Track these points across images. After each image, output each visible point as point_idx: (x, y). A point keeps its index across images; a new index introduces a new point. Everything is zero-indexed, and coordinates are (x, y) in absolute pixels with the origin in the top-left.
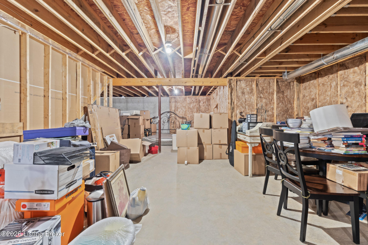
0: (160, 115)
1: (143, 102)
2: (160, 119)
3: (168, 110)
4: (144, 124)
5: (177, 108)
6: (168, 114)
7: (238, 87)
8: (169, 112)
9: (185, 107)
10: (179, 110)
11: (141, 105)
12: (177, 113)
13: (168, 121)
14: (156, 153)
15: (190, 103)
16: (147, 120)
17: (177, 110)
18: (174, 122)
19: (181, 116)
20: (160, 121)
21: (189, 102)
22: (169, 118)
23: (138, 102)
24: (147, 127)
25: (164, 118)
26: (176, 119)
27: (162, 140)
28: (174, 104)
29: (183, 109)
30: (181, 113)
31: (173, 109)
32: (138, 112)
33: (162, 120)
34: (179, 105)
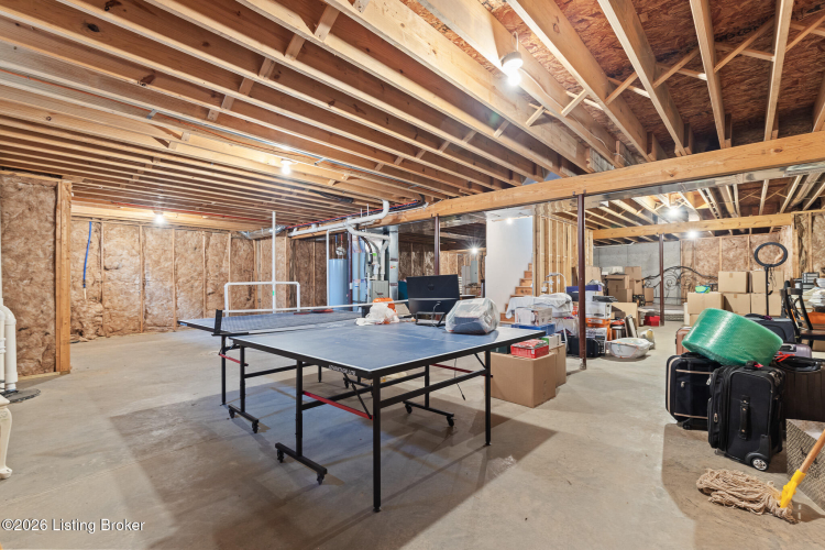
0: (662, 272)
1: (628, 253)
2: (663, 278)
3: (677, 264)
4: (632, 287)
5: (696, 260)
6: (678, 272)
7: (815, 225)
8: (678, 268)
9: (716, 258)
10: (701, 263)
11: (624, 257)
12: (697, 268)
13: (678, 284)
14: (657, 324)
15: (729, 250)
16: (638, 281)
17: (697, 264)
18: (690, 286)
19: (707, 274)
20: (661, 283)
21: (724, 248)
22: (679, 278)
23: (619, 253)
24: (636, 293)
25: (670, 277)
26: (695, 279)
27: (666, 312)
28: (690, 253)
29: (711, 261)
30: (706, 268)
31: (688, 262)
32: (620, 269)
33: (665, 282)
34: (700, 254)
